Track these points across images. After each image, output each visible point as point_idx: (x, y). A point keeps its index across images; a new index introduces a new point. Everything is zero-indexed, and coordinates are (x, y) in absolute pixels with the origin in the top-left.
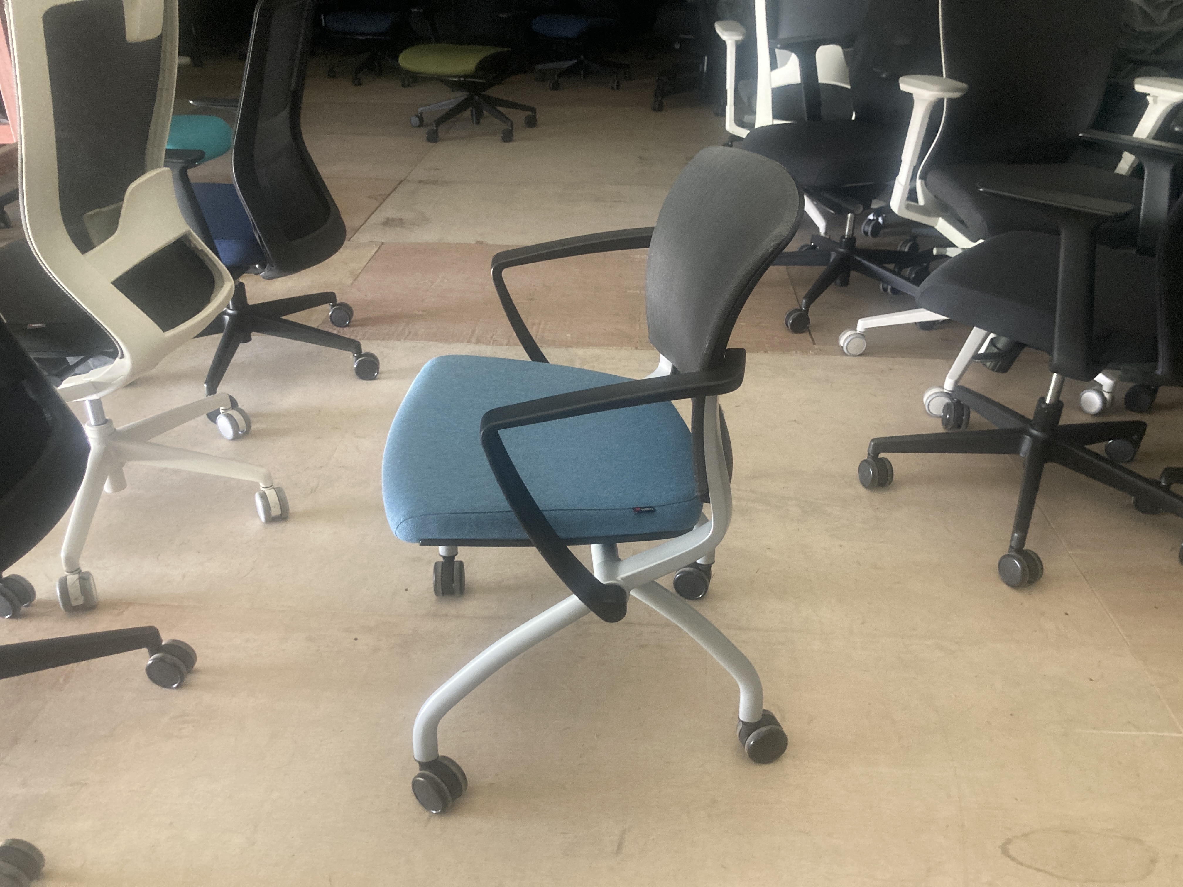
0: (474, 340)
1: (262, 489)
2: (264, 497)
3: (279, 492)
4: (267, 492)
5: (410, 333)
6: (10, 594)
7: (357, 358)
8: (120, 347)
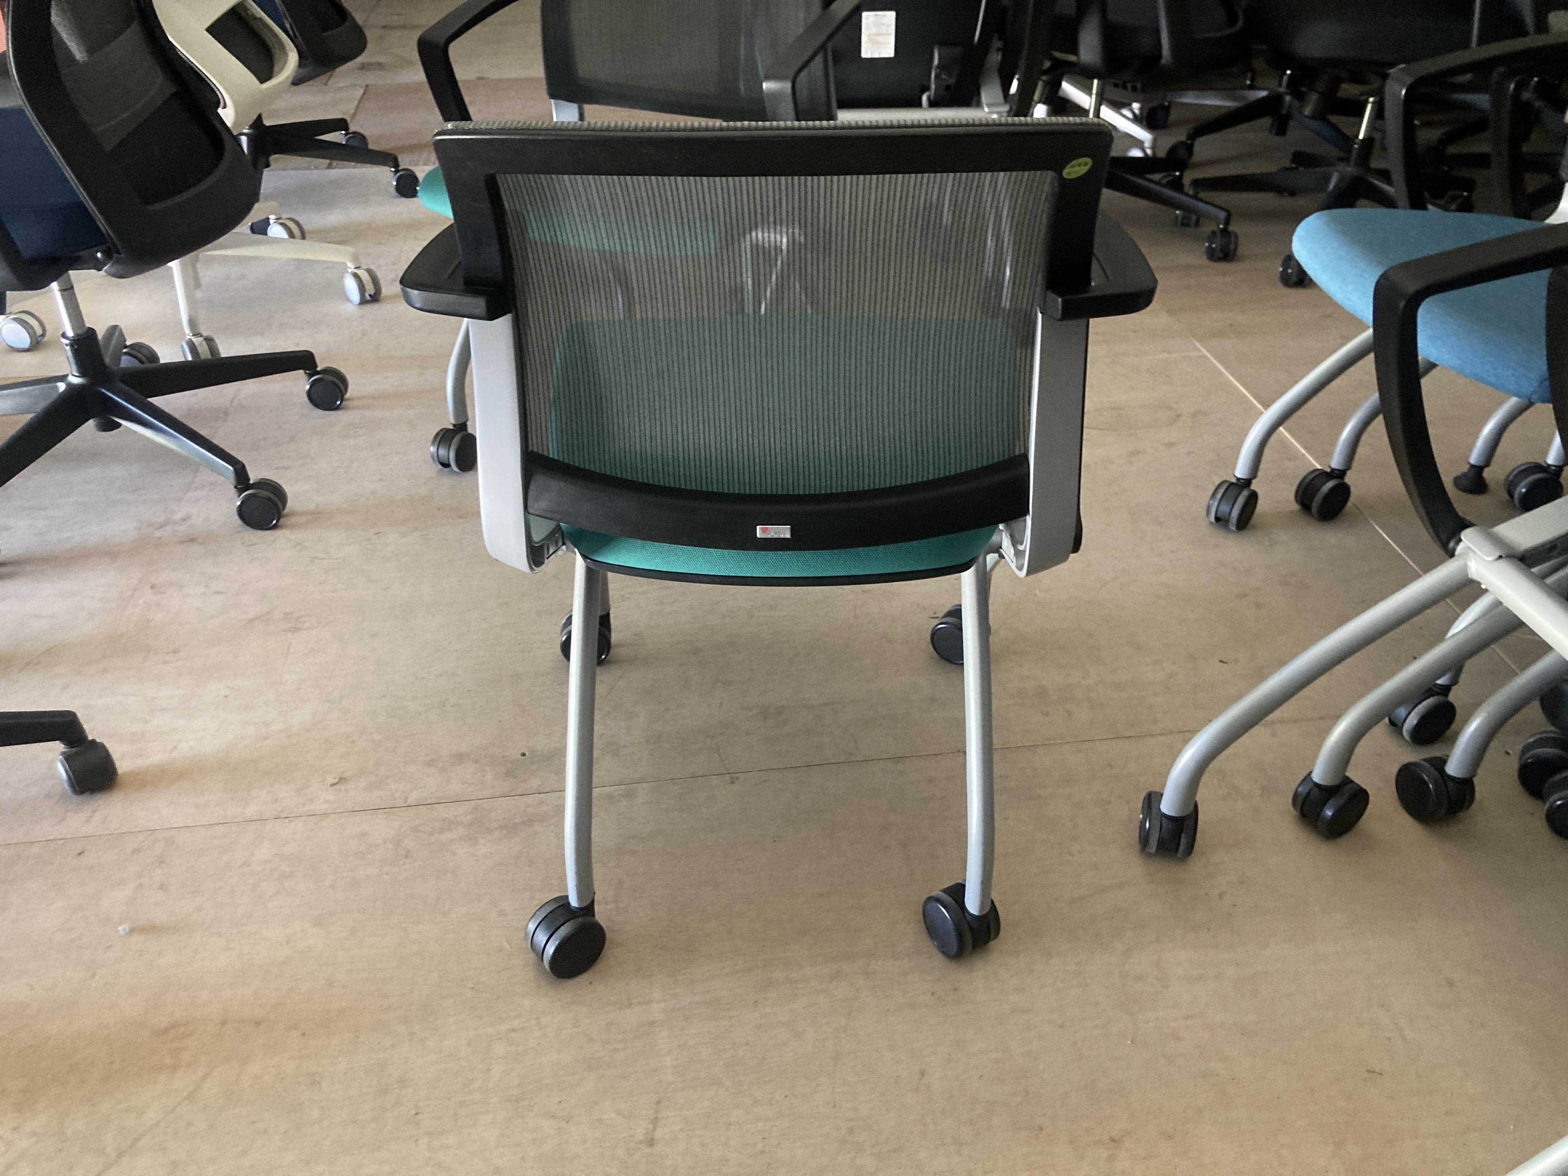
1: (350, 271)
2: (356, 276)
3: (370, 272)
4: (358, 272)
6: (139, 355)
7: (396, 172)
8: (222, 96)
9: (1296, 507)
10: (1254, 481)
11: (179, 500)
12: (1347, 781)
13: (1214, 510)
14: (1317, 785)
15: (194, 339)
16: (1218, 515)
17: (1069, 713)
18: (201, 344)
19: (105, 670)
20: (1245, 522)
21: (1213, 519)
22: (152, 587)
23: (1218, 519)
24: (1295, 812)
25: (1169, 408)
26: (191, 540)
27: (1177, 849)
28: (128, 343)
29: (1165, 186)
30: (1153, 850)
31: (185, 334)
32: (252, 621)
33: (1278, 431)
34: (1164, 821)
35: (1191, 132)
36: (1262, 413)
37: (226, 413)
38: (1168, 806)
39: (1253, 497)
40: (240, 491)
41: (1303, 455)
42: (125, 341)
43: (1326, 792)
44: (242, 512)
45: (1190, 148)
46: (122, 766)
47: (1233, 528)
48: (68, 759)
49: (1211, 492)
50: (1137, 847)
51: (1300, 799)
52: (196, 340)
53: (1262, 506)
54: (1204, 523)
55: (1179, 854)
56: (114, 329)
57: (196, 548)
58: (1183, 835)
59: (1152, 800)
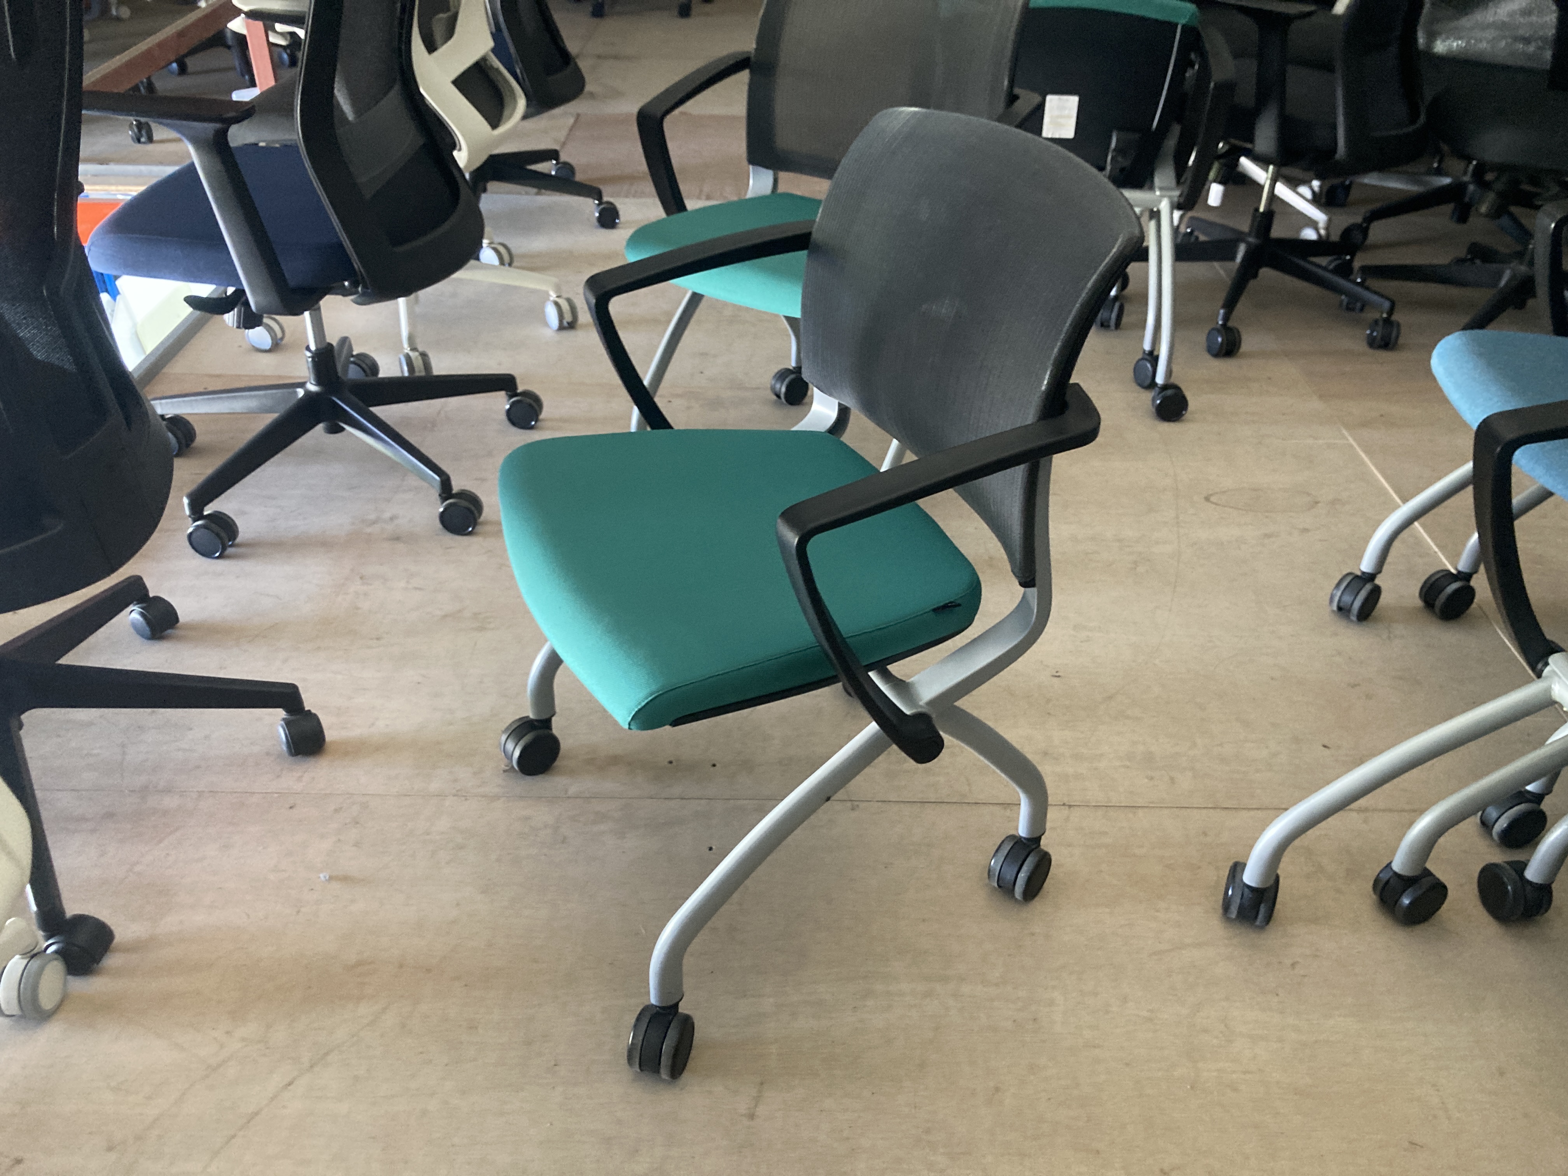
0: (704, 197)
1: (552, 299)
2: (557, 304)
3: (569, 301)
4: (559, 300)
5: (636, 192)
7: (600, 204)
8: (458, 140)
9: (1419, 603)
10: (1379, 576)
11: (389, 501)
12: (1427, 873)
13: (1336, 599)
14: (1395, 873)
15: (411, 354)
16: (1342, 604)
17: (1172, 779)
18: (417, 358)
19: (319, 648)
20: (1366, 613)
21: (1335, 608)
22: (361, 578)
23: (1340, 609)
24: (1374, 897)
25: (1309, 494)
26: (397, 538)
27: (1256, 917)
28: (355, 353)
29: (1332, 271)
30: (1234, 916)
31: (403, 348)
32: (445, 616)
33: (1412, 526)
34: (1246, 890)
35: (1368, 215)
36: (1399, 506)
37: (434, 424)
38: (1251, 877)
39: (1376, 592)
40: (444, 499)
41: (1436, 552)
42: (352, 351)
43: (1405, 882)
44: (442, 516)
45: (1365, 232)
46: (330, 735)
47: (1354, 618)
48: (288, 724)
49: (1336, 581)
50: (1220, 911)
51: (1381, 885)
52: (414, 355)
53: (1385, 599)
54: (1327, 610)
55: (1258, 923)
56: (344, 341)
57: (400, 546)
58: (1262, 905)
59: (1237, 868)
